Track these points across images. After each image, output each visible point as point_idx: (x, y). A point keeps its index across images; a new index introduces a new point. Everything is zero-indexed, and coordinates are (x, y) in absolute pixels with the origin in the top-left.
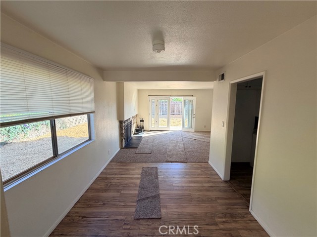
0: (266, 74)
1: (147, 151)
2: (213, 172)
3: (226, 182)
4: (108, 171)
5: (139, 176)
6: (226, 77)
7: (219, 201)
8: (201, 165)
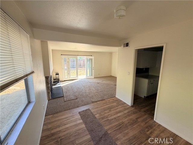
0: (166, 45)
1: (73, 97)
2: (122, 102)
3: (132, 106)
4: (50, 126)
5: (81, 121)
6: (130, 45)
7: (139, 120)
8: (113, 100)
